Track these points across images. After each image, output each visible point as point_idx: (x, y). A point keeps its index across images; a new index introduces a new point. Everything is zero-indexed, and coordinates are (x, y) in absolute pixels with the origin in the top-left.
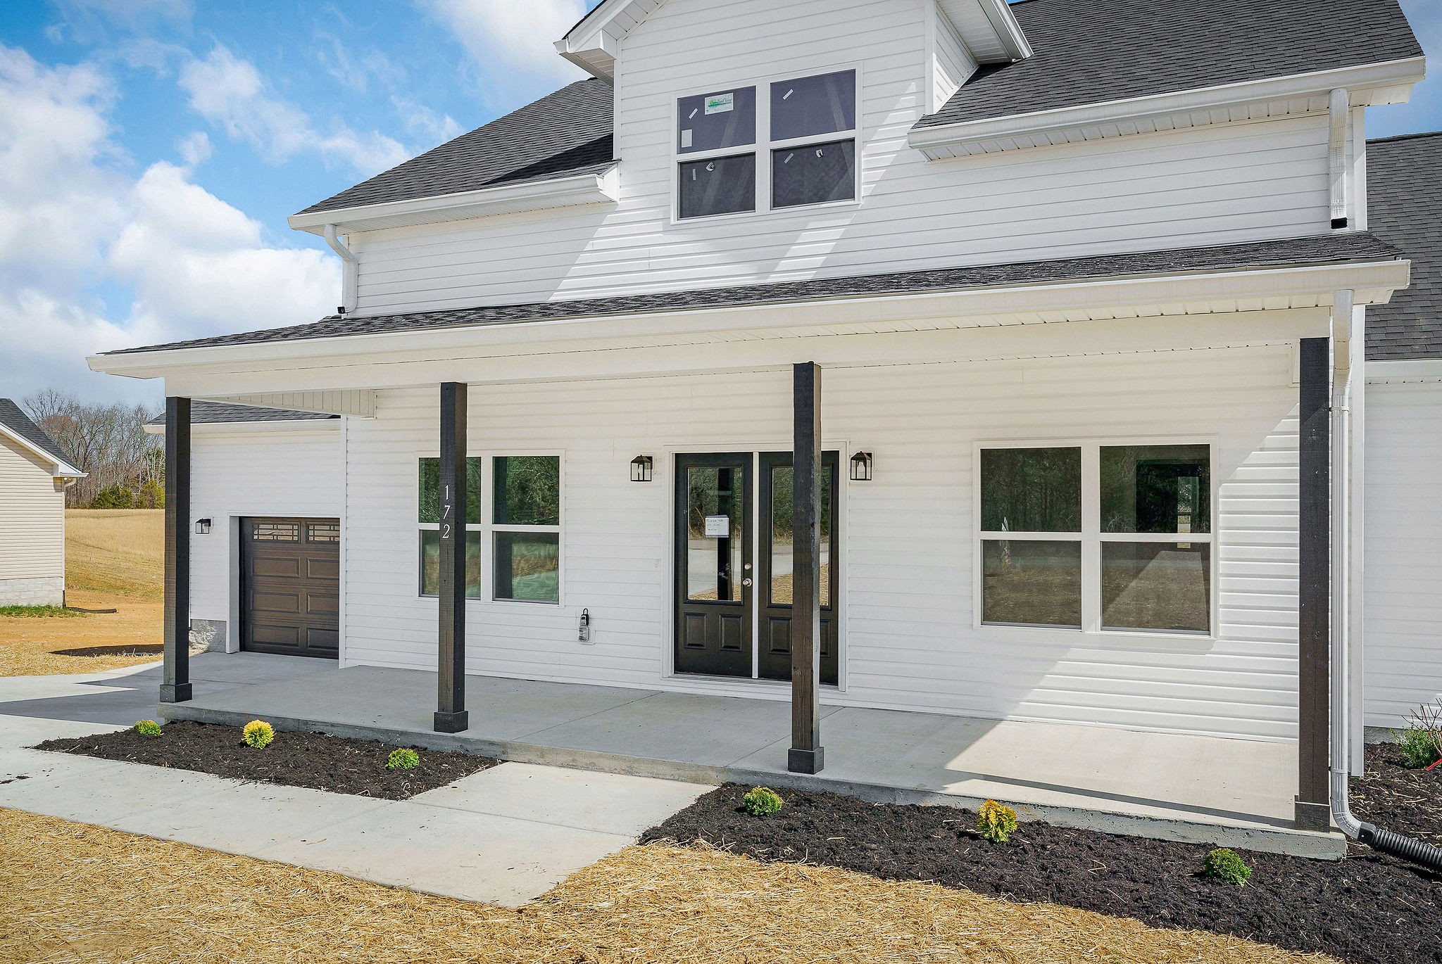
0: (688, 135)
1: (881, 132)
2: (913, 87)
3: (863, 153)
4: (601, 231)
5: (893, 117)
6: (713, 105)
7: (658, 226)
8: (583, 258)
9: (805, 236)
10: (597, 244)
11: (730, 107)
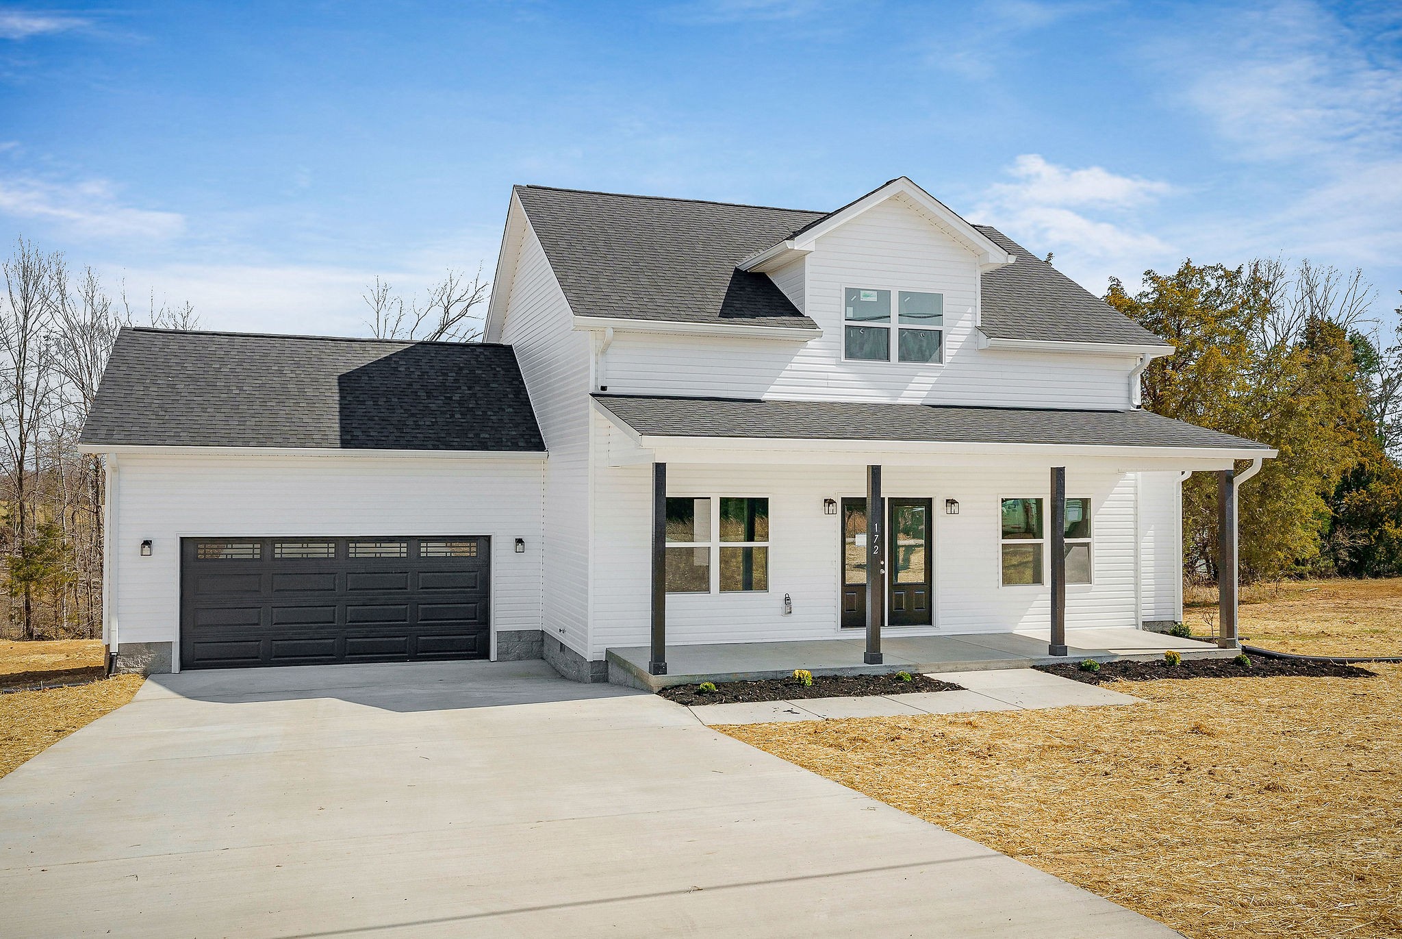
0: (850, 310)
1: (955, 330)
2: (970, 310)
3: (947, 340)
4: (796, 359)
5: (960, 323)
6: (866, 296)
7: (833, 361)
8: (784, 373)
9: (916, 379)
10: (795, 367)
11: (875, 299)
